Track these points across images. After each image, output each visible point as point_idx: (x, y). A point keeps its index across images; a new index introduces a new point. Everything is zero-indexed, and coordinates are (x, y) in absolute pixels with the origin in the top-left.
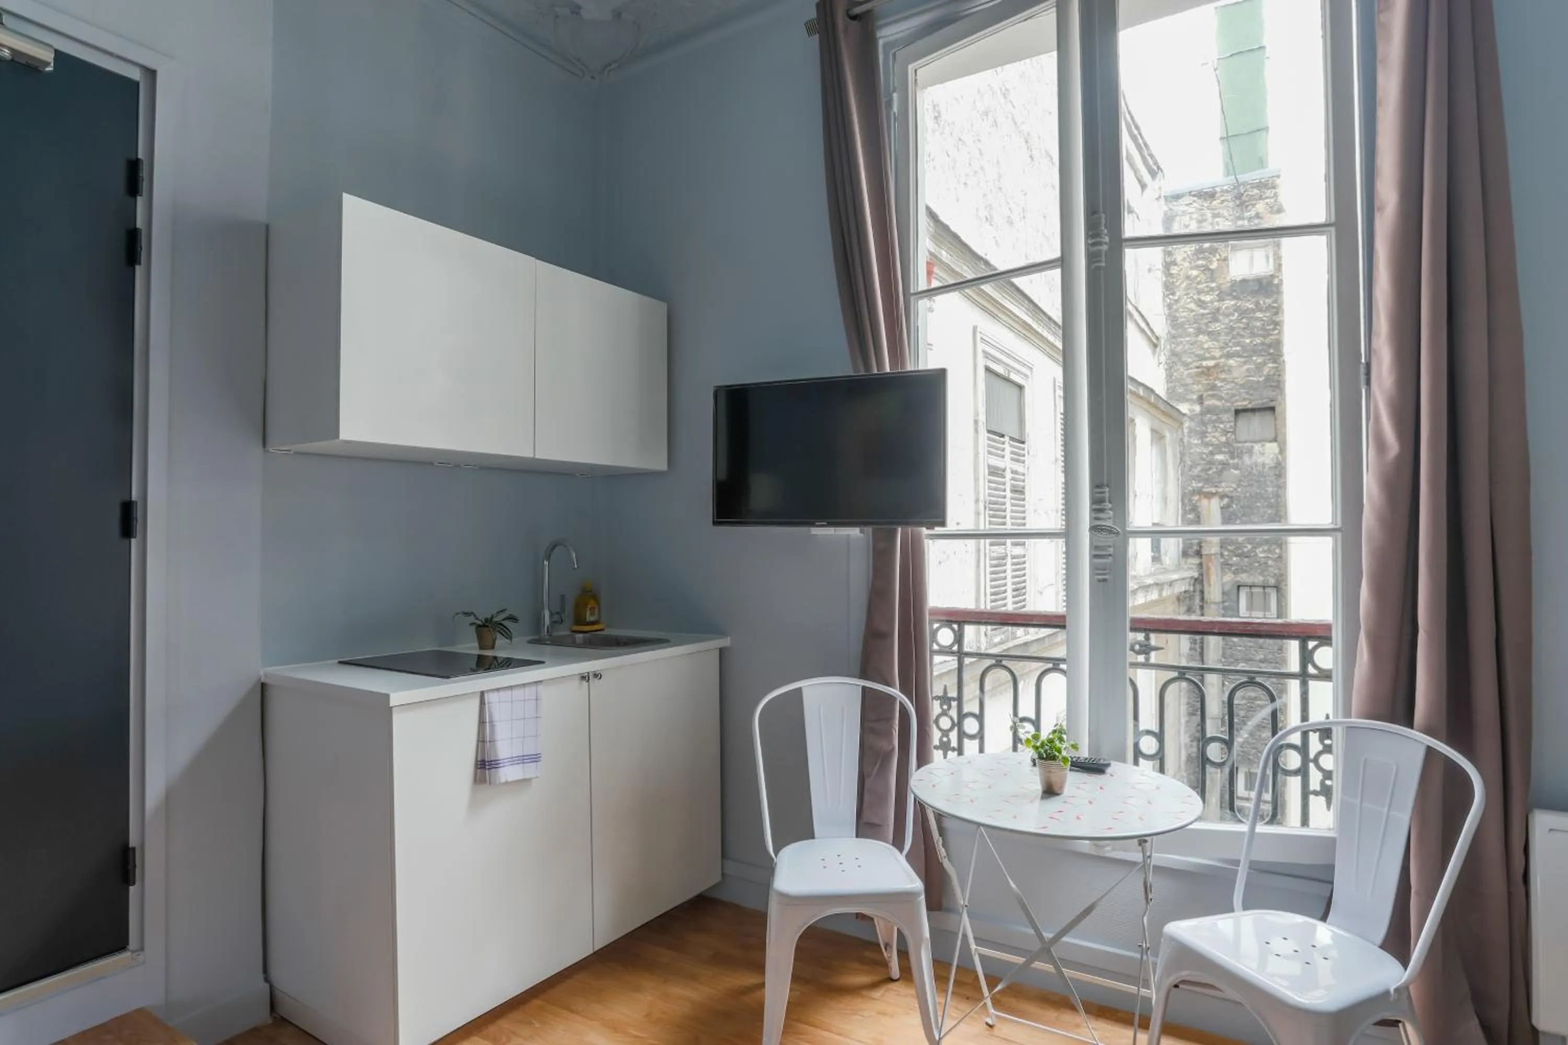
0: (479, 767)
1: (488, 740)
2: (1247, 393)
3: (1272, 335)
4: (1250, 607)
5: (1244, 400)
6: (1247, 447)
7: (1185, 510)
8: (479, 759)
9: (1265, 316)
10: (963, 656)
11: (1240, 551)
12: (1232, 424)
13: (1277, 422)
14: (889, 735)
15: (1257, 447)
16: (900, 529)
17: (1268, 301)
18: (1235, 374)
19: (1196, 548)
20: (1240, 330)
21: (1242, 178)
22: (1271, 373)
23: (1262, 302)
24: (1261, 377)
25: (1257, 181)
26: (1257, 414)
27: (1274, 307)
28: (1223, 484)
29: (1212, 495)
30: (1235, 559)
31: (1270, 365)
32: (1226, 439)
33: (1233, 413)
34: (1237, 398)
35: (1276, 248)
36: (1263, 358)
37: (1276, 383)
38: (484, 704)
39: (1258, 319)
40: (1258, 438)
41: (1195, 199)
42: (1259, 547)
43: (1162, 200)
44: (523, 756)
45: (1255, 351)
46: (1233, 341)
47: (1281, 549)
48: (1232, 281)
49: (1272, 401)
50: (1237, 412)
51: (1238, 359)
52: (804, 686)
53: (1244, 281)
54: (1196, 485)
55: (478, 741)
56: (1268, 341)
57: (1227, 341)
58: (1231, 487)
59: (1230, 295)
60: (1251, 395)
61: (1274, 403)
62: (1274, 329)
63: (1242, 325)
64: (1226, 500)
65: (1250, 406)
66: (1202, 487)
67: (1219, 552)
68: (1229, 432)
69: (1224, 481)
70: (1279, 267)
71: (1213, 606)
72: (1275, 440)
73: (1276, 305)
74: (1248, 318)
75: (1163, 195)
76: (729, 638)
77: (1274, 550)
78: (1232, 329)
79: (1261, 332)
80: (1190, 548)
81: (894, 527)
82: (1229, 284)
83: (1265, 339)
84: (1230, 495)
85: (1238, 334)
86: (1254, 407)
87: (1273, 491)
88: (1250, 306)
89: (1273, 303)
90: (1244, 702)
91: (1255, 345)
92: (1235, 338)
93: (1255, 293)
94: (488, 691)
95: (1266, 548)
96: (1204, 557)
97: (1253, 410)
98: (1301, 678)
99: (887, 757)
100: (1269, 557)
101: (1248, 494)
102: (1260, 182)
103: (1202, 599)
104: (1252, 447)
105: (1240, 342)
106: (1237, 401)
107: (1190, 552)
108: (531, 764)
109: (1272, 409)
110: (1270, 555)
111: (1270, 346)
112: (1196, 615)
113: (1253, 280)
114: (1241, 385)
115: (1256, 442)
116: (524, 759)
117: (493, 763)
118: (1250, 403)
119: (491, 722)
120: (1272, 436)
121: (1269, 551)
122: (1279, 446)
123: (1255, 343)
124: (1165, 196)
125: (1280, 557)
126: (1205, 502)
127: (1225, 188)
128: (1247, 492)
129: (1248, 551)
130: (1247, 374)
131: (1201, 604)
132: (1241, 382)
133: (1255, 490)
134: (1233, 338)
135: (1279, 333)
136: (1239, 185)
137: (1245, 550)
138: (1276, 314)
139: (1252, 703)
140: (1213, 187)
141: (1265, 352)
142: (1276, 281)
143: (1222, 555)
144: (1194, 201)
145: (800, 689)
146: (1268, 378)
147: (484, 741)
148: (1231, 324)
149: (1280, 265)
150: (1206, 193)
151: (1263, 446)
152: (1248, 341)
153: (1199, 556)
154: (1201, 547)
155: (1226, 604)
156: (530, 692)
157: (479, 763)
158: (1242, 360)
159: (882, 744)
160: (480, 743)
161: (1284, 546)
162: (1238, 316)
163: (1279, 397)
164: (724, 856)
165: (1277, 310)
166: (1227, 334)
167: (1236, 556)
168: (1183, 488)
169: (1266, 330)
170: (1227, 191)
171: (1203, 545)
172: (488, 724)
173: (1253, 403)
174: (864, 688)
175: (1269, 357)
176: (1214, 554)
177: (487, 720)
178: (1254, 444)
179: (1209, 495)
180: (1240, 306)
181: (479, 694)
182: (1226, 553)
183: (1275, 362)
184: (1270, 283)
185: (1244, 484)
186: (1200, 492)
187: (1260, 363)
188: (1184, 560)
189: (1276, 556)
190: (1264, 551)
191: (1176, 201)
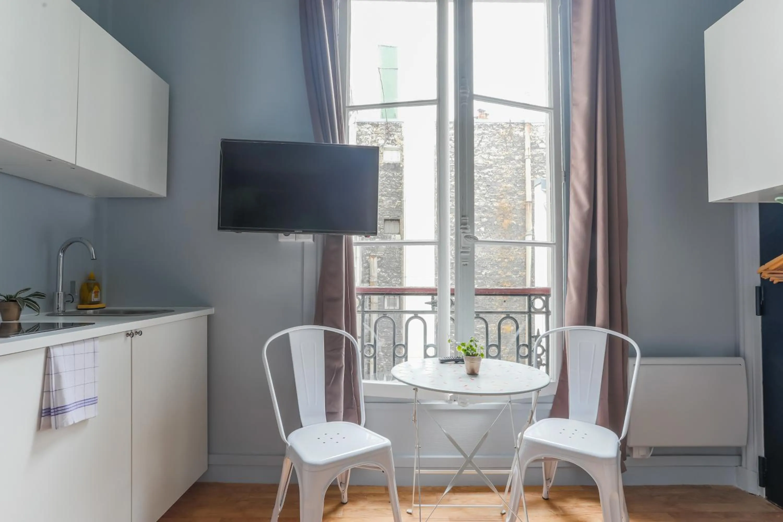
0: (43, 415)
1: (54, 390)
2: (389, 212)
3: (399, 188)
4: (389, 305)
5: (388, 215)
6: (389, 236)
7: (363, 262)
8: (43, 408)
9: (396, 180)
10: (364, 313)
11: (385, 281)
12: (383, 225)
13: (400, 226)
14: (339, 358)
15: (393, 236)
16: (344, 236)
17: (398, 174)
18: (385, 203)
19: (367, 279)
20: (386, 185)
21: (389, 120)
22: (399, 205)
23: (395, 174)
24: (394, 206)
25: (395, 123)
26: (393, 222)
27: (400, 177)
28: (379, 252)
29: (375, 256)
30: (383, 284)
31: (398, 201)
32: (380, 232)
33: (383, 220)
34: (385, 214)
35: (401, 152)
36: (396, 198)
37: (400, 209)
38: (50, 358)
39: (393, 181)
40: (393, 232)
41: (370, 126)
42: (393, 279)
43: (356, 124)
44: (84, 400)
45: (392, 195)
46: (384, 189)
47: (401, 279)
48: (384, 163)
49: (399, 217)
50: (386, 220)
51: (386, 197)
52: (290, 332)
53: (388, 164)
54: (368, 252)
55: (43, 392)
56: (397, 191)
57: (382, 189)
58: (382, 253)
59: (383, 169)
60: (390, 213)
61: (399, 218)
62: (400, 186)
63: (387, 183)
64: (379, 259)
65: (390, 218)
66: (371, 253)
67: (377, 281)
68: (381, 229)
69: (379, 251)
70: (403, 160)
71: (375, 305)
72: (399, 233)
73: (401, 176)
74: (390, 180)
75: (356, 122)
76: (213, 309)
77: (399, 280)
78: (384, 184)
79: (395, 187)
80: (365, 279)
81: (342, 234)
82: (383, 165)
83: (396, 190)
84: (381, 256)
85: (386, 186)
86: (391, 219)
87: (398, 256)
88: (391, 175)
89: (399, 175)
90: (386, 346)
91: (392, 192)
92: (385, 188)
93: (393, 170)
94: (53, 347)
95: (395, 279)
96: (371, 283)
97: (392, 220)
98: (528, 314)
99: (339, 371)
100: (396, 283)
101: (389, 257)
102: (396, 124)
103: (370, 302)
104: (391, 236)
105: (386, 190)
106: (385, 215)
107: (365, 280)
108: (91, 406)
109: (398, 220)
110: (397, 282)
111: (398, 193)
112: (367, 309)
113: (392, 164)
114: (387, 209)
115: (392, 234)
116: (86, 402)
117: (59, 409)
118: (390, 217)
119: (57, 373)
120: (398, 232)
121: (397, 280)
122: (401, 236)
123: (392, 191)
124: (357, 122)
125: (401, 283)
126: (372, 259)
127: (383, 123)
128: (388, 256)
129: (388, 281)
130: (390, 204)
131: (369, 304)
132: (387, 207)
133: (392, 255)
134: (384, 188)
135: (402, 188)
136: (387, 124)
137: (387, 280)
138: (401, 179)
139: (390, 346)
140: (378, 122)
141: (396, 195)
142: (401, 166)
143: (378, 282)
144: (370, 127)
145: (287, 335)
146: (397, 207)
147: (49, 391)
148: (383, 182)
149: (403, 159)
150: (375, 124)
151: (395, 236)
152: (390, 190)
153: (368, 283)
154: (369, 278)
155: (380, 304)
156: (89, 346)
157: (43, 411)
158: (388, 198)
159: (336, 364)
160: (45, 393)
161: (402, 278)
162: (386, 179)
163: (401, 215)
164: (209, 453)
165: (401, 178)
166: (382, 186)
167: (384, 283)
168: (362, 254)
169: (396, 186)
170: (383, 125)
171: (371, 278)
172: (53, 376)
173: (391, 217)
174: (325, 331)
175: (398, 198)
176: (376, 282)
177: (53, 373)
178: (392, 235)
179: (373, 257)
180: (387, 174)
181: (44, 350)
182: (380, 281)
183: (400, 200)
184: (399, 166)
185: (387, 252)
186: (369, 255)
187: (394, 200)
188: (362, 284)
189: (399, 283)
190: (395, 281)
191: (363, 125)
